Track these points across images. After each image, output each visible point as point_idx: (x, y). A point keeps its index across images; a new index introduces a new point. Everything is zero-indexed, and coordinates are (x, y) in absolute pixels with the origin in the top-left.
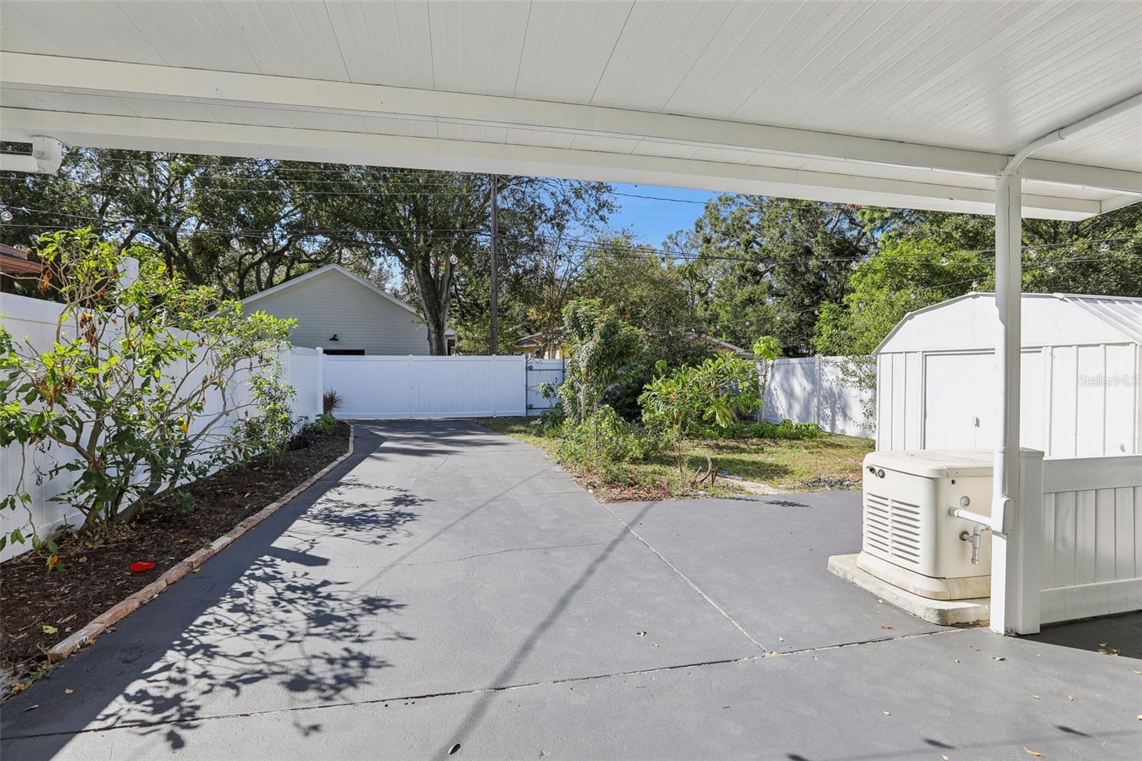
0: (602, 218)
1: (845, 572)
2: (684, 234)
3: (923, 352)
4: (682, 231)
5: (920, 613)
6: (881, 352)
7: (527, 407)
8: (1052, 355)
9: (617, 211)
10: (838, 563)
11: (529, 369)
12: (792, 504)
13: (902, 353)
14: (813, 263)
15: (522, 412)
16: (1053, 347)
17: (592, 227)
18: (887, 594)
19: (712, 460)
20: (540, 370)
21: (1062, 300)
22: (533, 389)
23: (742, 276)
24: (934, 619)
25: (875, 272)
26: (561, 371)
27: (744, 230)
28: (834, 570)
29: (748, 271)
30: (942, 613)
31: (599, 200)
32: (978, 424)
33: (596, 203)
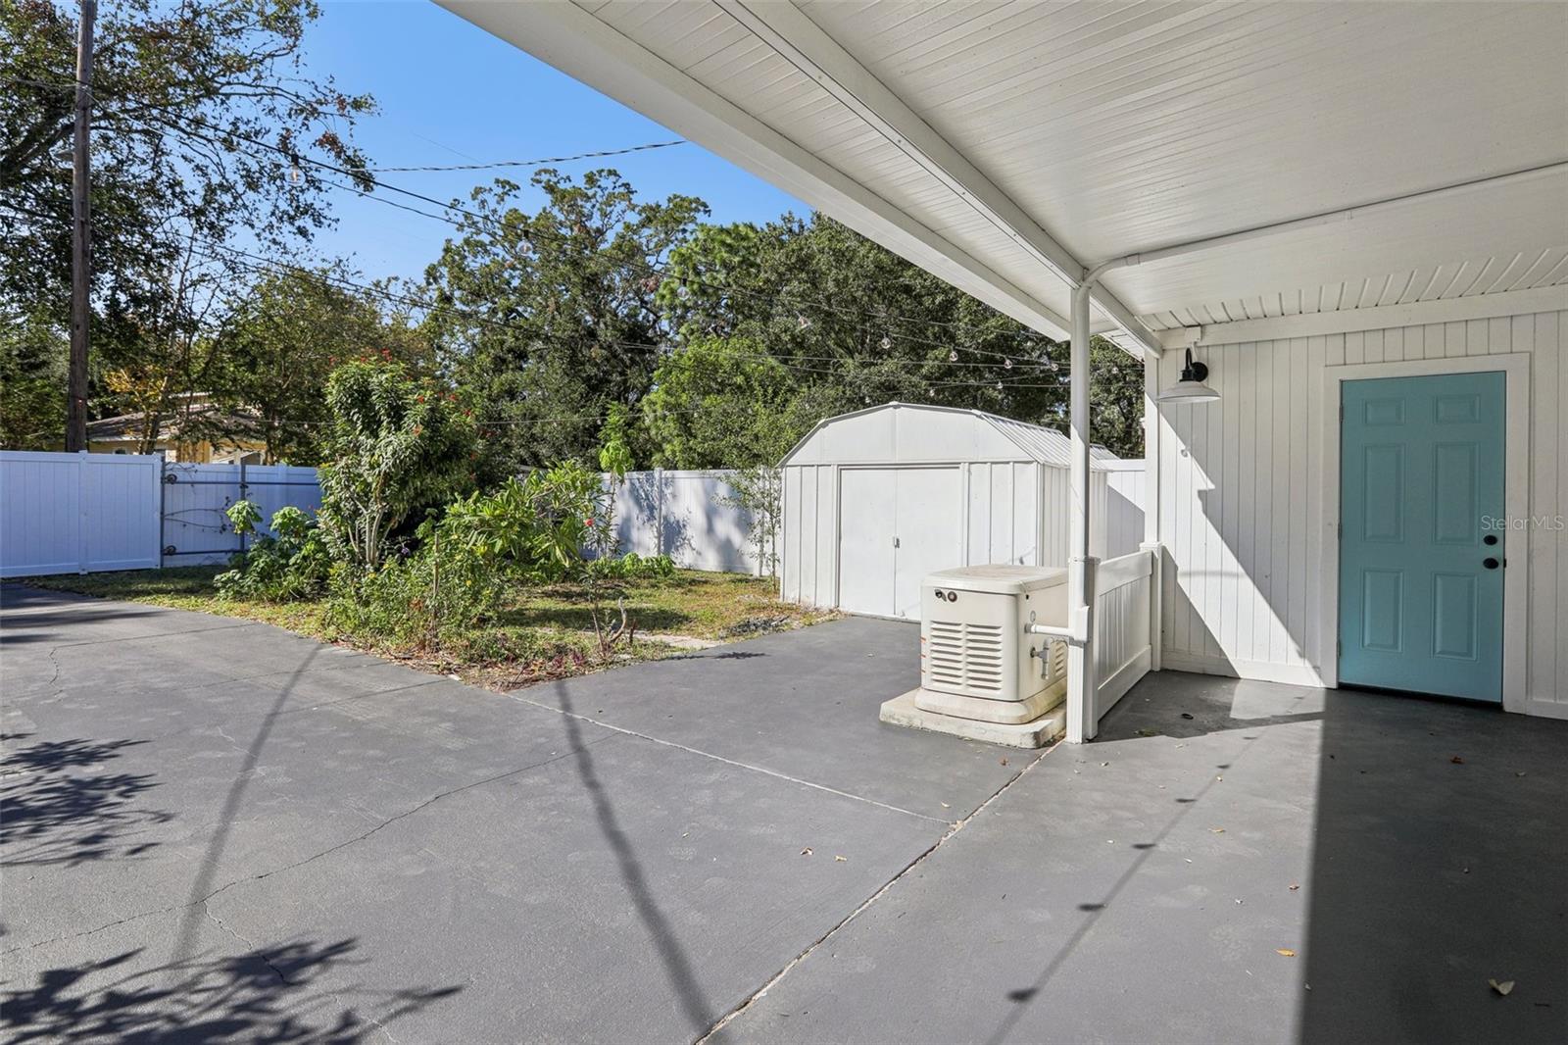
0: (302, 232)
1: (910, 718)
2: (400, 283)
3: (839, 465)
4: (396, 279)
5: (1014, 742)
6: (788, 464)
7: (162, 550)
8: (969, 471)
9: (329, 226)
10: (895, 710)
11: (168, 479)
12: (744, 655)
13: (813, 466)
14: (596, 352)
15: (153, 561)
16: (971, 463)
17: (274, 242)
18: (971, 731)
19: (627, 610)
20: (193, 483)
21: (979, 417)
22: (174, 517)
23: (499, 357)
24: (1029, 743)
25: (682, 370)
26: (238, 486)
27: (503, 292)
28: (894, 719)
29: (510, 350)
30: (1036, 735)
31: (298, 201)
32: (897, 546)
33: (290, 205)
